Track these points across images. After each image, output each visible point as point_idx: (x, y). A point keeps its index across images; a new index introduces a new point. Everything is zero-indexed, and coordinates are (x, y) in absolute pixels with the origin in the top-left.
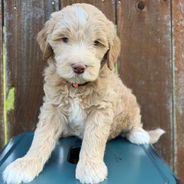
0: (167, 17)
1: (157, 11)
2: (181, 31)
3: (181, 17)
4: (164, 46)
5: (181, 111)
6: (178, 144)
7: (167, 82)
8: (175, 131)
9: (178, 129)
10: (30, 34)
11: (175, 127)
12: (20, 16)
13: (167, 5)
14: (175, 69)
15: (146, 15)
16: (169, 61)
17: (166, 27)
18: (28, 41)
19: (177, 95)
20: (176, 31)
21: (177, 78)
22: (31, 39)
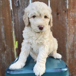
0: (66, 17)
1: (63, 15)
2: (71, 22)
3: (71, 18)
4: (65, 27)
5: (70, 47)
6: (69, 57)
7: (66, 39)
8: (68, 53)
9: (69, 53)
10: (21, 23)
11: (68, 52)
12: (18, 17)
13: (66, 13)
14: (68, 34)
15: (59, 17)
16: (66, 32)
17: (66, 21)
18: (21, 26)
19: (69, 42)
20: (69, 22)
21: (69, 37)
22: (22, 25)
